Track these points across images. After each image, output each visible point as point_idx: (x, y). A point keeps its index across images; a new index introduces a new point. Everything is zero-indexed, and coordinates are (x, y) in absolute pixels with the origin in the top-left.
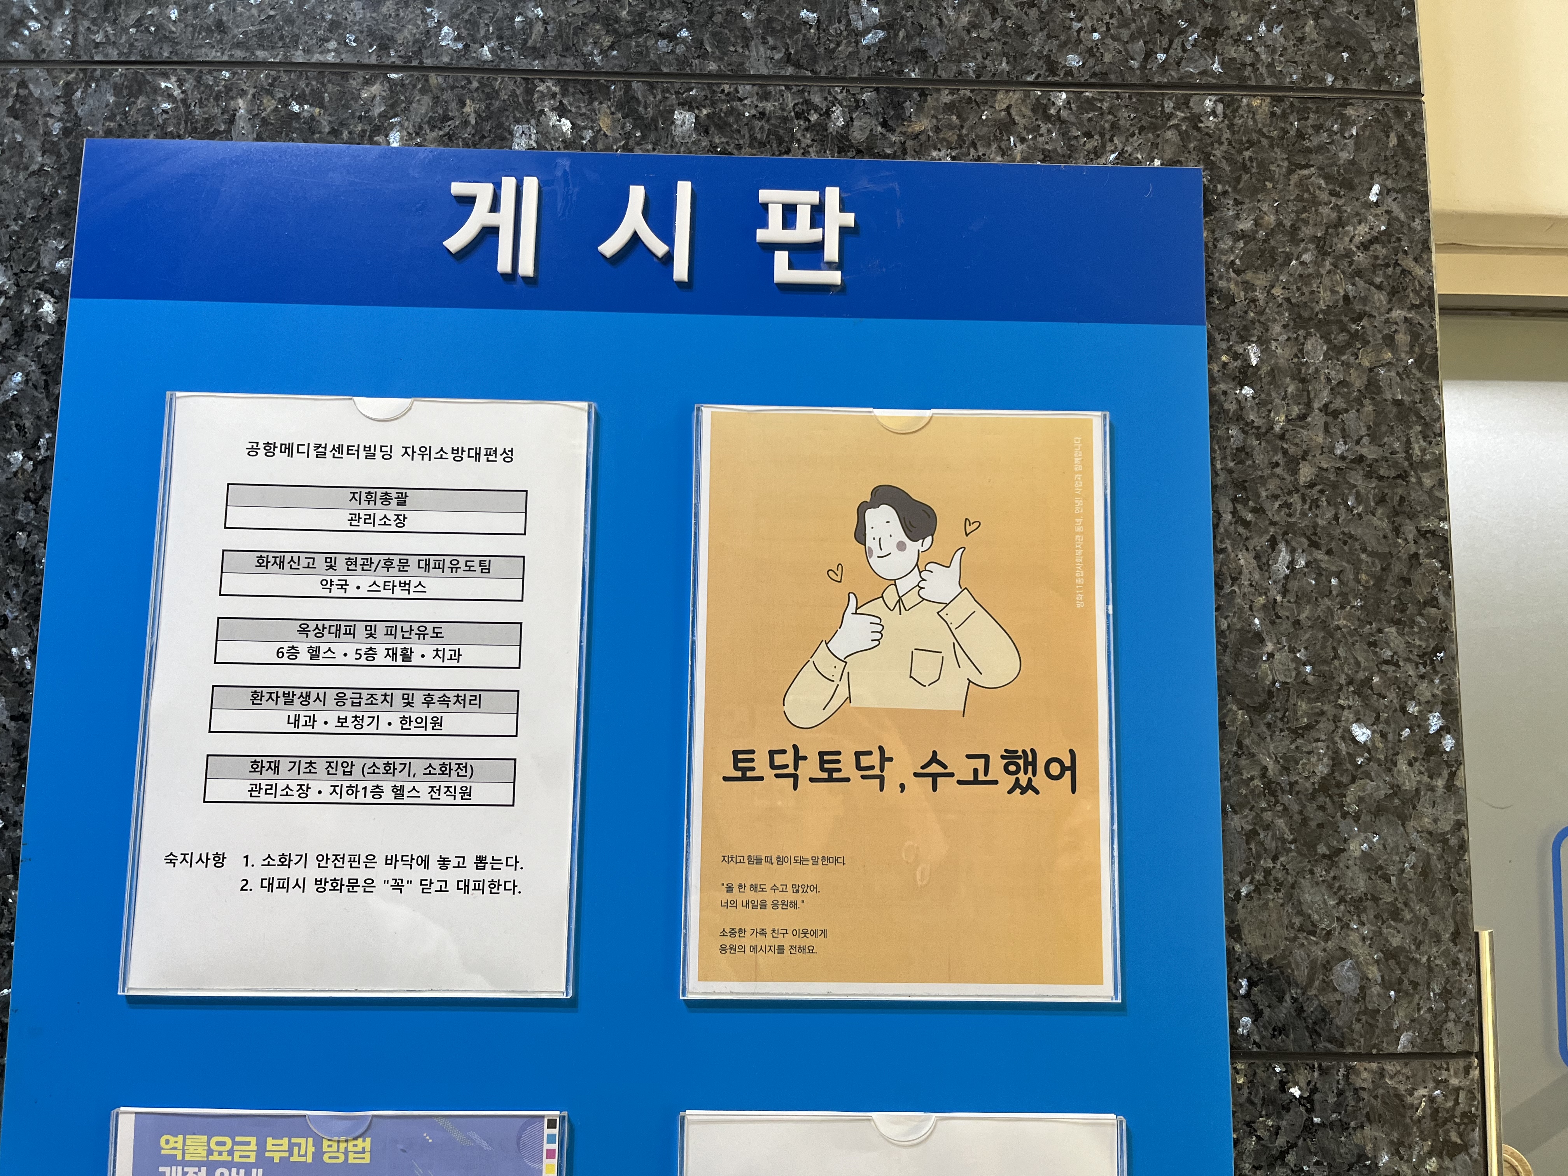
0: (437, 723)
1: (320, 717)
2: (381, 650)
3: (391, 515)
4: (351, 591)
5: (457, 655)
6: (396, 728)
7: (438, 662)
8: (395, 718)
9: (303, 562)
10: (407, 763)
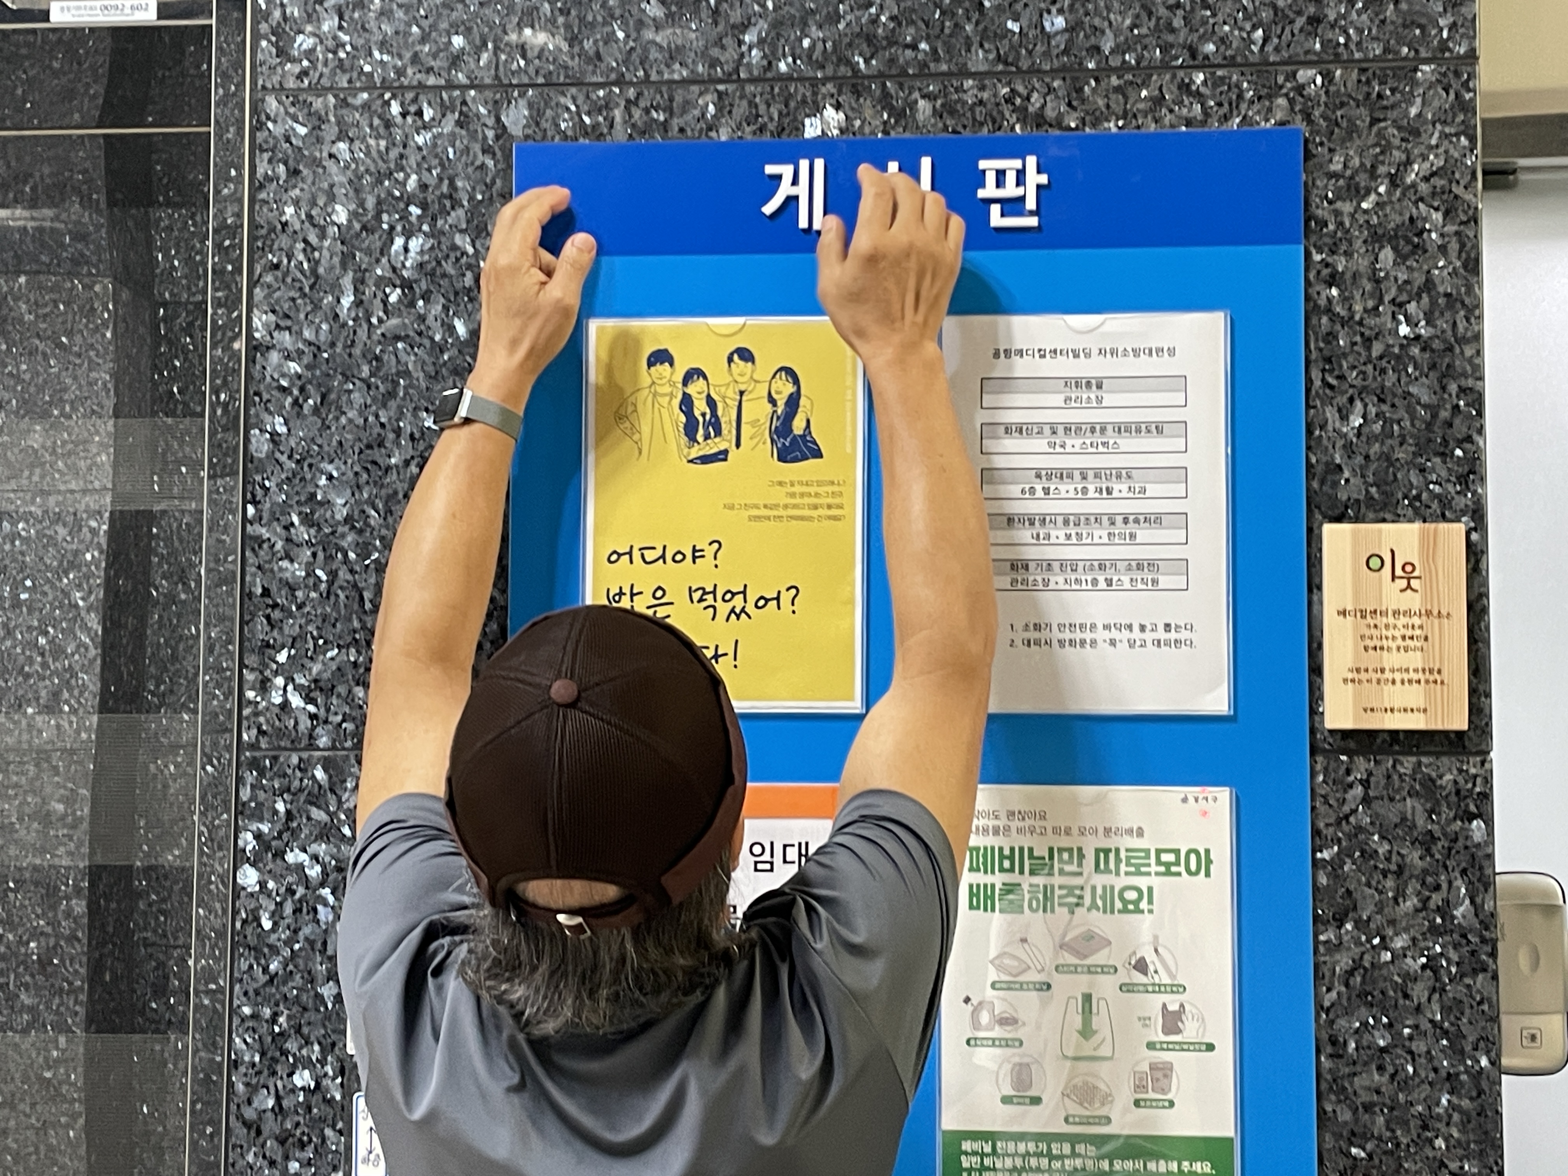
0: (1132, 536)
1: (1053, 533)
2: (1091, 488)
3: (1093, 396)
4: (1069, 449)
5: (1143, 490)
6: (1105, 540)
7: (1131, 495)
8: (1104, 534)
9: (1035, 430)
10: (1114, 563)
